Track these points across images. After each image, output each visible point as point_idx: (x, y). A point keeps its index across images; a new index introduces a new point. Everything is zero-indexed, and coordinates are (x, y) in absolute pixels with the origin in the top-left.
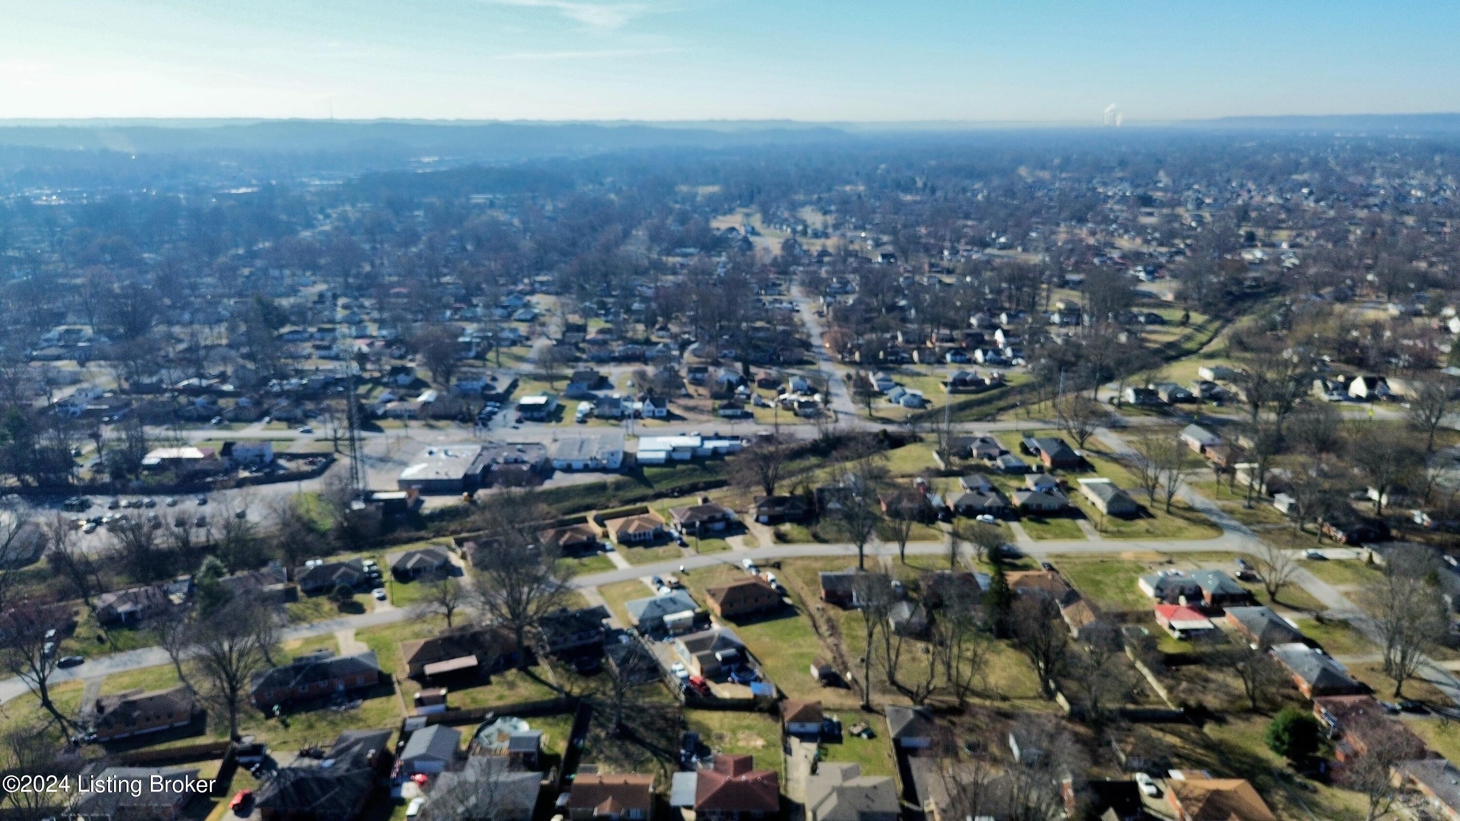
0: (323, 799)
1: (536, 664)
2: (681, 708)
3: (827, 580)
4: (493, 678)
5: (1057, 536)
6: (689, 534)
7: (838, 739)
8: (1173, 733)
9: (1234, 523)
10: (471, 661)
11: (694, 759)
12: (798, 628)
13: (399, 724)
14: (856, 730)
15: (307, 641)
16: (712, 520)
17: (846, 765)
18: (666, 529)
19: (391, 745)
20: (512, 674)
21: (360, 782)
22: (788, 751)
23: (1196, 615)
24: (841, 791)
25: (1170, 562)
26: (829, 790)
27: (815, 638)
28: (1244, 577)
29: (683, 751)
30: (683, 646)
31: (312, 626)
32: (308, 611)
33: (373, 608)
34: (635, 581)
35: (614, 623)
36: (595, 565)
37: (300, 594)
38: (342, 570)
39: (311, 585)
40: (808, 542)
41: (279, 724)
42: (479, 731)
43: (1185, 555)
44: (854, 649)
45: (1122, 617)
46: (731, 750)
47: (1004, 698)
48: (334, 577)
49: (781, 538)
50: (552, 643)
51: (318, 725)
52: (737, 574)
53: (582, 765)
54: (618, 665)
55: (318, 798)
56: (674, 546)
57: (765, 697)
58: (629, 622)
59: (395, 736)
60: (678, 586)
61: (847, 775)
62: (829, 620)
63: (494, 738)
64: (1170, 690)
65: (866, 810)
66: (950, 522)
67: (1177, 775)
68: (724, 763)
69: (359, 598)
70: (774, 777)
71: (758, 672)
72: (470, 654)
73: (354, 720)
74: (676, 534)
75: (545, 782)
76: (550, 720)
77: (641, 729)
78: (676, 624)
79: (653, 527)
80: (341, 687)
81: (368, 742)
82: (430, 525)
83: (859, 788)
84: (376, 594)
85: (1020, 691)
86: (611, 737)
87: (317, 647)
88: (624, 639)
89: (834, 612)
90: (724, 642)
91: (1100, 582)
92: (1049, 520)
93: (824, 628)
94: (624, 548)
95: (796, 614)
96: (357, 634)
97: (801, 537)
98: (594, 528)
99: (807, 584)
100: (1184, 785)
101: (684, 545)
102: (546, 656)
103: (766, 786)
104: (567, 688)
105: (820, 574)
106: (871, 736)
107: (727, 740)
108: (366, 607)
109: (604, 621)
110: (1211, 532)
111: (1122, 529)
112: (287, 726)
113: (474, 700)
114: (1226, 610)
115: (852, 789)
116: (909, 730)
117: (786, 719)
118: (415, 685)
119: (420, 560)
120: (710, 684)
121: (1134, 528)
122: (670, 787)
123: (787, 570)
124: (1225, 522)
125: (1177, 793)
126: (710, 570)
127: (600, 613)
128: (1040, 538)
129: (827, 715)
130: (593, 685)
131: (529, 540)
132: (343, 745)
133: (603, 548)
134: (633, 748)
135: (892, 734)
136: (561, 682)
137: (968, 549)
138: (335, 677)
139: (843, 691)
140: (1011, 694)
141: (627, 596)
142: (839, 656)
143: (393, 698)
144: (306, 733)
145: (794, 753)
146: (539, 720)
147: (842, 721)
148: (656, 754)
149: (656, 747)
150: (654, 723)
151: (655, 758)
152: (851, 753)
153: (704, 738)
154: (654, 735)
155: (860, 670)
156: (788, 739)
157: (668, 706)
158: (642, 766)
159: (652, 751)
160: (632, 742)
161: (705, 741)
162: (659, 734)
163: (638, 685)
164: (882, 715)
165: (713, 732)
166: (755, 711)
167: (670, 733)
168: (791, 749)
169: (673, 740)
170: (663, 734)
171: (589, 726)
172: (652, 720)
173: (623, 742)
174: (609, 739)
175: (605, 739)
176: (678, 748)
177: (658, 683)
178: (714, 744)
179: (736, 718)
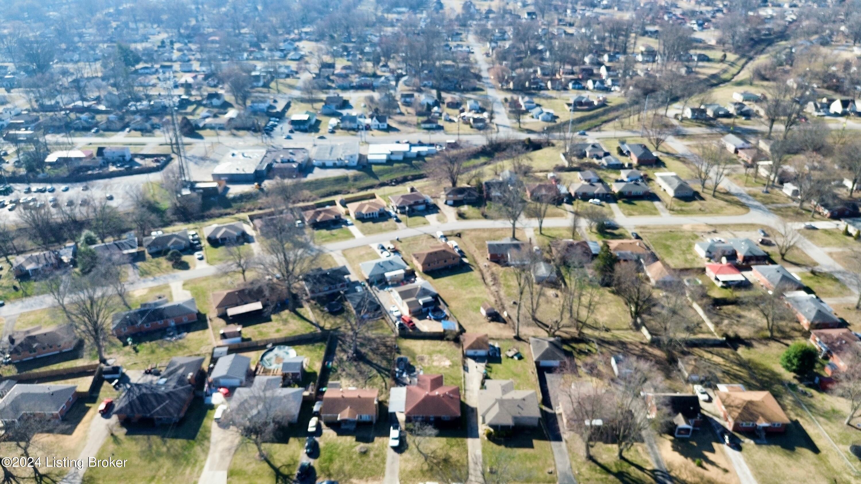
0: (158, 408)
1: (301, 307)
2: (396, 338)
3: (491, 246)
4: (273, 317)
5: (641, 213)
6: (402, 213)
7: (498, 360)
8: (718, 355)
9: (756, 203)
10: (257, 306)
11: (404, 375)
12: (472, 280)
13: (210, 351)
14: (510, 354)
15: (152, 290)
16: (417, 203)
17: (505, 382)
18: (387, 209)
19: (205, 366)
20: (286, 313)
21: (183, 395)
22: (466, 369)
23: (733, 270)
24: (501, 402)
25: (715, 232)
26: (493, 401)
27: (483, 287)
28: (763, 242)
29: (397, 370)
30: (397, 295)
31: (155, 279)
32: (153, 268)
33: (195, 266)
34: (366, 247)
35: (353, 277)
36: (341, 235)
37: (147, 255)
38: (174, 239)
39: (154, 250)
40: (479, 218)
41: (132, 350)
42: (263, 356)
43: (725, 226)
44: (509, 295)
45: (685, 271)
46: (429, 369)
47: (607, 330)
48: (169, 245)
49: (461, 216)
50: (312, 291)
51: (157, 351)
52: (433, 242)
53: (330, 382)
54: (355, 309)
55: (154, 407)
56: (392, 221)
57: (451, 331)
58: (362, 276)
59: (208, 359)
60: (395, 251)
61: (505, 389)
62: (492, 274)
63: (273, 361)
64: (717, 324)
65: (518, 415)
66: (572, 204)
67: (723, 388)
68: (424, 381)
69: (185, 258)
70: (457, 391)
71: (446, 312)
72: (258, 300)
73: (181, 347)
74: (393, 213)
75: (306, 393)
76: (310, 347)
77: (370, 354)
78: (392, 279)
79: (378, 209)
80: (173, 324)
81: (188, 366)
82: (233, 205)
83: (513, 400)
84: (197, 255)
85: (617, 325)
86: (349, 359)
87: (158, 294)
88: (359, 289)
89: (497, 268)
90: (425, 292)
91: (669, 246)
92: (635, 202)
93: (489, 280)
94: (359, 222)
95: (471, 270)
96: (184, 285)
97: (475, 215)
98: (340, 209)
99: (478, 248)
100: (728, 396)
101: (398, 221)
102: (308, 301)
103: (452, 398)
104: (322, 324)
105: (487, 242)
106: (520, 358)
107: (426, 361)
108: (190, 265)
109: (346, 277)
110: (741, 210)
111: (683, 208)
112: (137, 351)
113: (261, 333)
114: (753, 267)
115: (508, 400)
116: (545, 356)
117: (465, 347)
118: (222, 322)
119: (226, 232)
120: (415, 321)
121: (691, 208)
122: (388, 396)
123: (465, 238)
124: (751, 202)
125: (723, 402)
126: (415, 239)
127: (344, 272)
128: (630, 215)
129: (491, 343)
130: (339, 321)
131: (298, 217)
132: (172, 368)
133: (346, 223)
134: (365, 367)
135: (535, 359)
136: (318, 320)
137: (584, 223)
138: (168, 317)
139: (501, 325)
140: (611, 327)
141: (361, 258)
142: (499, 300)
143: (207, 331)
144: (149, 357)
145: (470, 370)
146: (303, 348)
147: (501, 347)
148: (379, 372)
149: (380, 367)
150: (378, 349)
151: (379, 375)
152: (507, 371)
153: (411, 360)
154: (378, 358)
155: (513, 310)
156: (466, 360)
157: (388, 337)
158: (370, 381)
159: (377, 370)
160: (364, 364)
161: (411, 362)
162: (382, 357)
163: (368, 321)
164: (527, 342)
165: (417, 356)
166: (444, 340)
167: (389, 356)
168: (468, 368)
169: (391, 362)
170: (384, 357)
171: (336, 352)
172: (376, 346)
173: (358, 363)
174: (349, 361)
175: (346, 361)
176: (394, 367)
177: (381, 320)
178: (418, 365)
179: (432, 346)
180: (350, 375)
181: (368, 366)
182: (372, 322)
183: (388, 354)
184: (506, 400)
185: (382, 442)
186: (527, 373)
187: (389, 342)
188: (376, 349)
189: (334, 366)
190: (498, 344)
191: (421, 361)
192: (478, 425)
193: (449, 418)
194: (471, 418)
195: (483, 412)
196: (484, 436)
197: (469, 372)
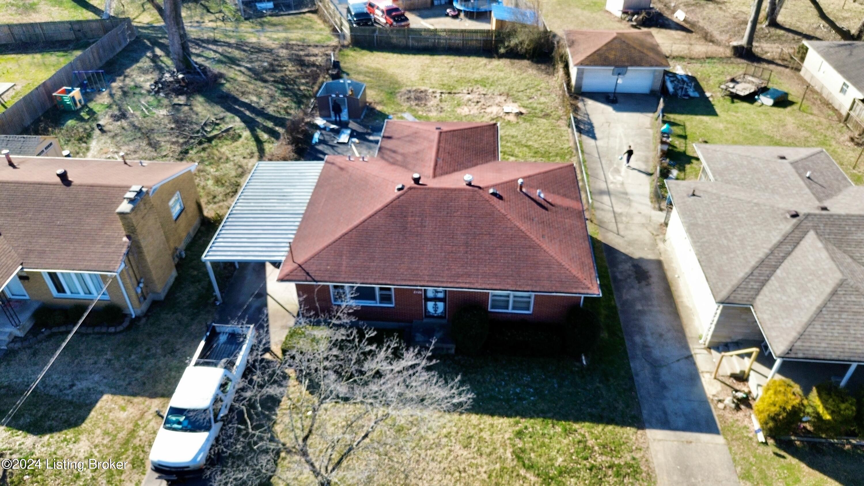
2: (337, 47)
11: (344, 138)
22: (583, 126)
29: (320, 122)
57: (524, 26)
68: (415, 143)
86: (161, 89)
103: (544, 203)
106: (783, 102)
107: (433, 102)
117: (576, 60)
129: (663, 64)
134: (203, 111)
139: (678, 34)
145: (598, 133)
147: (698, 76)
150: (274, 71)
151: (246, 134)
152: (748, 135)
153: (378, 99)
154: (265, 91)
155: (698, 10)
156: (580, 105)
157: (317, 46)
158: (204, 149)
159: (245, 119)
160: (206, 101)
161: (380, 103)
162: (279, 88)
163: (271, 15)
164: (786, 67)
165: (404, 90)
166: (501, 56)
167: (302, 88)
168: (591, 124)
169: (305, 101)
170: (288, 89)
171: (128, 70)
172: (271, 65)
173: (188, 99)
174: (157, 92)
175: (149, 92)
176: (312, 115)
177: (308, 15)
178: (402, 111)
179: (458, 68)
180: (138, 129)
181: (217, 109)
182: (280, 18)
183: (303, 81)
184: (848, 217)
185: (131, 426)
186: (833, 143)
187: (316, 55)
188: (266, 70)
189: (91, 105)
190: (684, 68)
191: (413, 103)
192: (686, 347)
193: (528, 309)
194: (639, 307)
195: (735, 282)
196: (746, 422)
197: (597, 135)
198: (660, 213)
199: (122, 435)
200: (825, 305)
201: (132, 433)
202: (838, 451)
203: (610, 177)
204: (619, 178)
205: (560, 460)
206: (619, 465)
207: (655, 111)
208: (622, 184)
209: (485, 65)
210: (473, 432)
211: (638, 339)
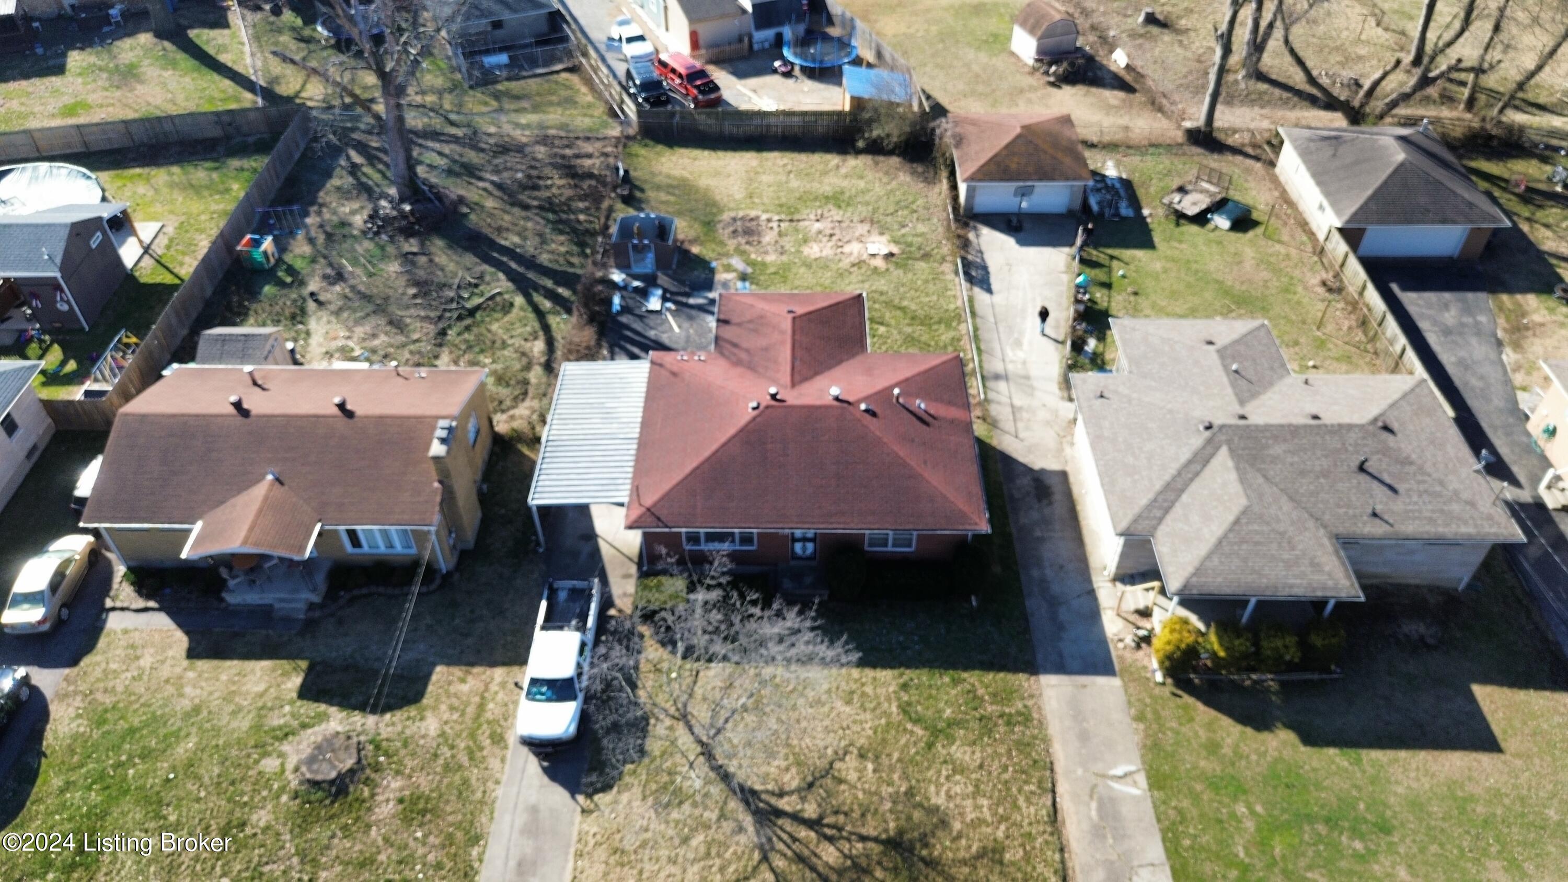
2: (626, 140)
4: (76, 57)
11: (654, 303)
14: (1192, 204)
17: (1221, 331)
20: (136, 46)
22: (976, 273)
24: (1245, 443)
29: (617, 277)
46: (783, 273)
57: (892, 107)
61: (1244, 371)
68: (759, 323)
70: (953, 383)
71: (861, 47)
76: (200, 174)
77: (490, 203)
106: (1245, 222)
107: (769, 238)
115: (1292, 431)
116: (1393, 201)
117: (963, 171)
120: (721, 77)
129: (1089, 159)
134: (452, 264)
145: (997, 282)
146: (161, 176)
147: (1136, 179)
148: (523, 286)
149: (530, 263)
150: (536, 187)
151: (519, 300)
152: (1191, 279)
153: (692, 234)
154: (530, 225)
155: (1147, 45)
156: (971, 236)
157: (588, 139)
158: (468, 328)
159: (512, 276)
160: (450, 247)
161: (694, 241)
162: (548, 221)
163: (509, 79)
164: (1257, 158)
165: (726, 216)
166: (858, 152)
167: (582, 217)
168: (985, 268)
169: (589, 240)
170: (561, 221)
171: (321, 194)
172: (529, 177)
173: (422, 244)
174: (377, 234)
175: (364, 233)
176: (604, 266)
177: (564, 75)
178: (727, 255)
179: (799, 174)
180: (366, 298)
181: (470, 259)
182: (522, 83)
183: (581, 205)
184: (1267, 428)
185: (477, 699)
186: (1300, 289)
187: (590, 156)
188: (524, 187)
189: (288, 258)
190: (1118, 165)
191: (742, 240)
192: (1089, 581)
193: (910, 545)
194: (1038, 533)
195: (1136, 510)
196: (1146, 662)
197: (995, 286)
198: (1069, 404)
199: (471, 710)
200: (1225, 536)
201: (481, 707)
202: (1237, 687)
203: (1010, 353)
204: (1021, 355)
205: (948, 712)
206: (1010, 715)
207: (1071, 244)
208: (1024, 363)
209: (838, 167)
210: (854, 687)
211: (1035, 573)
